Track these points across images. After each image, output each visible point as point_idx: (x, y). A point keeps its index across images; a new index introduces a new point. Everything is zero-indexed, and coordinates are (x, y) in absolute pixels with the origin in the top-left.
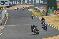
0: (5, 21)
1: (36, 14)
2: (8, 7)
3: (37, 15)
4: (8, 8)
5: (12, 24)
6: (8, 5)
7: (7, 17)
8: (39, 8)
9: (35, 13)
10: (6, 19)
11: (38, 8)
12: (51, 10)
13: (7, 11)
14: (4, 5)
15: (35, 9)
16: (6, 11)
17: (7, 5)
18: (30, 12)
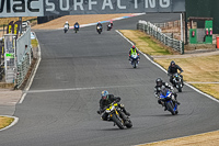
0: (29, 74)
1: (143, 46)
2: (41, 20)
3: (150, 50)
4: (39, 23)
5: (56, 84)
6: (41, 14)
7: (35, 60)
8: (154, 27)
9: (140, 44)
10: (33, 65)
11: (151, 25)
12: (200, 33)
13: (38, 34)
14: (27, 14)
15: (139, 27)
16: (33, 37)
17: (36, 15)
18: (124, 42)
